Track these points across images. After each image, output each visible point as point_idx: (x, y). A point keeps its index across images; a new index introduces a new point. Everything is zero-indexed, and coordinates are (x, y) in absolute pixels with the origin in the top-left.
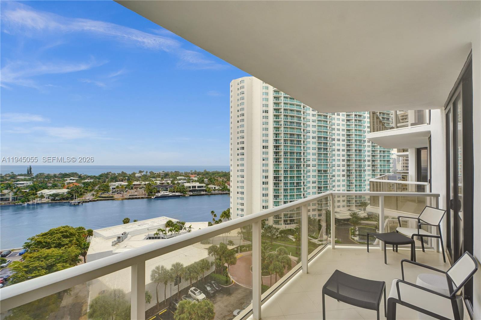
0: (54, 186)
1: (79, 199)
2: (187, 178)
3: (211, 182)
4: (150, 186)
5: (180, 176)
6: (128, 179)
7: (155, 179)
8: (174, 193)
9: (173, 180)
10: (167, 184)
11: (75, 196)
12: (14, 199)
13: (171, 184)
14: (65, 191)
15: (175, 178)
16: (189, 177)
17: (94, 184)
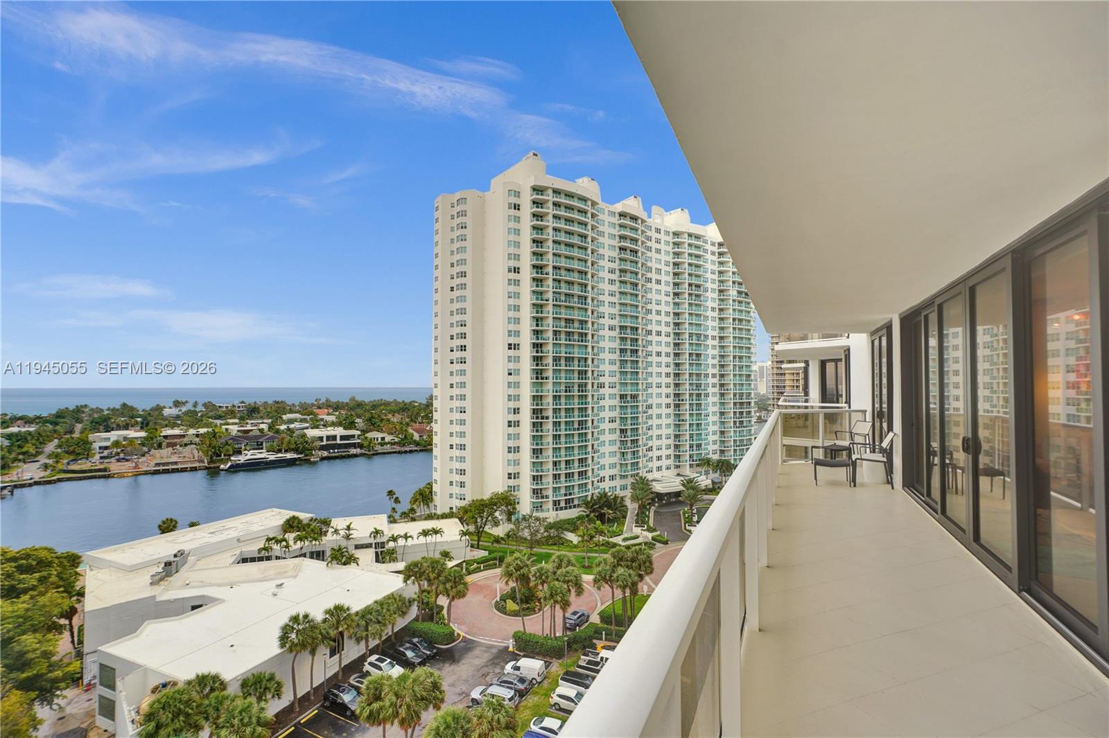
2: (308, 418)
3: (373, 424)
4: (214, 439)
5: (291, 412)
6: (142, 423)
7: (222, 420)
8: (280, 455)
9: (272, 422)
10: (259, 433)
13: (271, 434)
15: (277, 419)
16: (316, 415)
17: (41, 439)
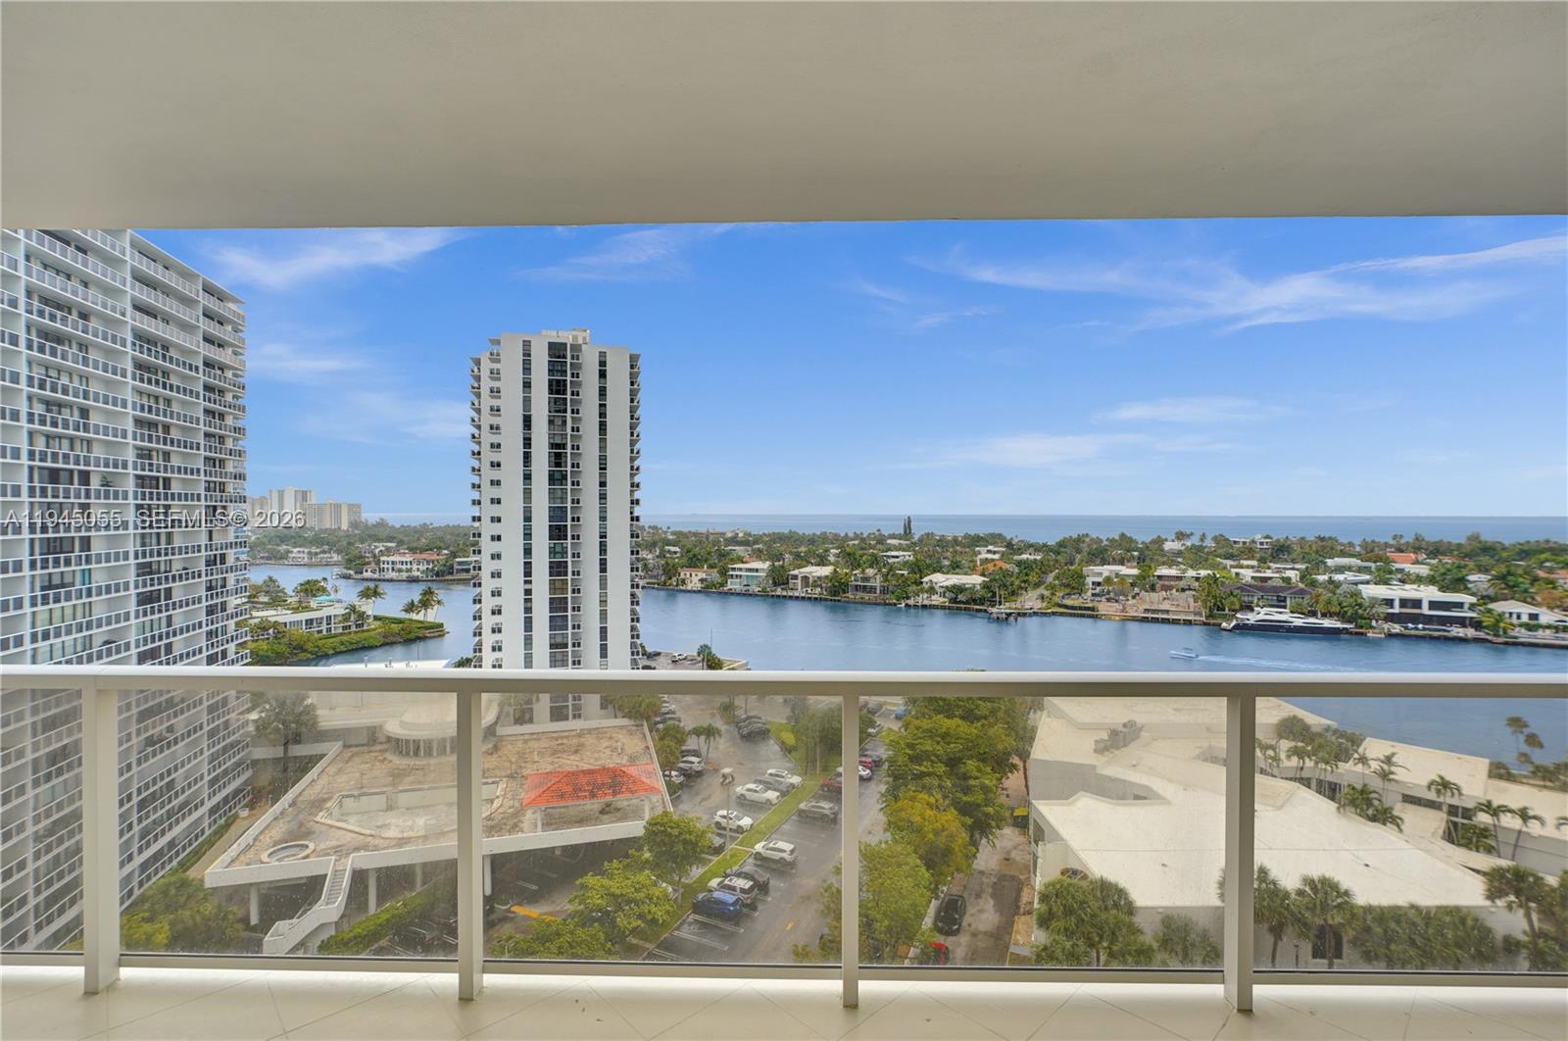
0: (955, 567)
1: (1007, 604)
2: (1373, 565)
3: (1509, 586)
4: (1213, 586)
5: (1343, 554)
6: (1139, 558)
7: (1234, 560)
8: (1312, 620)
9: (1307, 568)
10: (1281, 583)
11: (1000, 597)
12: (884, 591)
13: (1301, 585)
14: (975, 580)
15: (1317, 564)
16: (1388, 561)
17: (1044, 569)
